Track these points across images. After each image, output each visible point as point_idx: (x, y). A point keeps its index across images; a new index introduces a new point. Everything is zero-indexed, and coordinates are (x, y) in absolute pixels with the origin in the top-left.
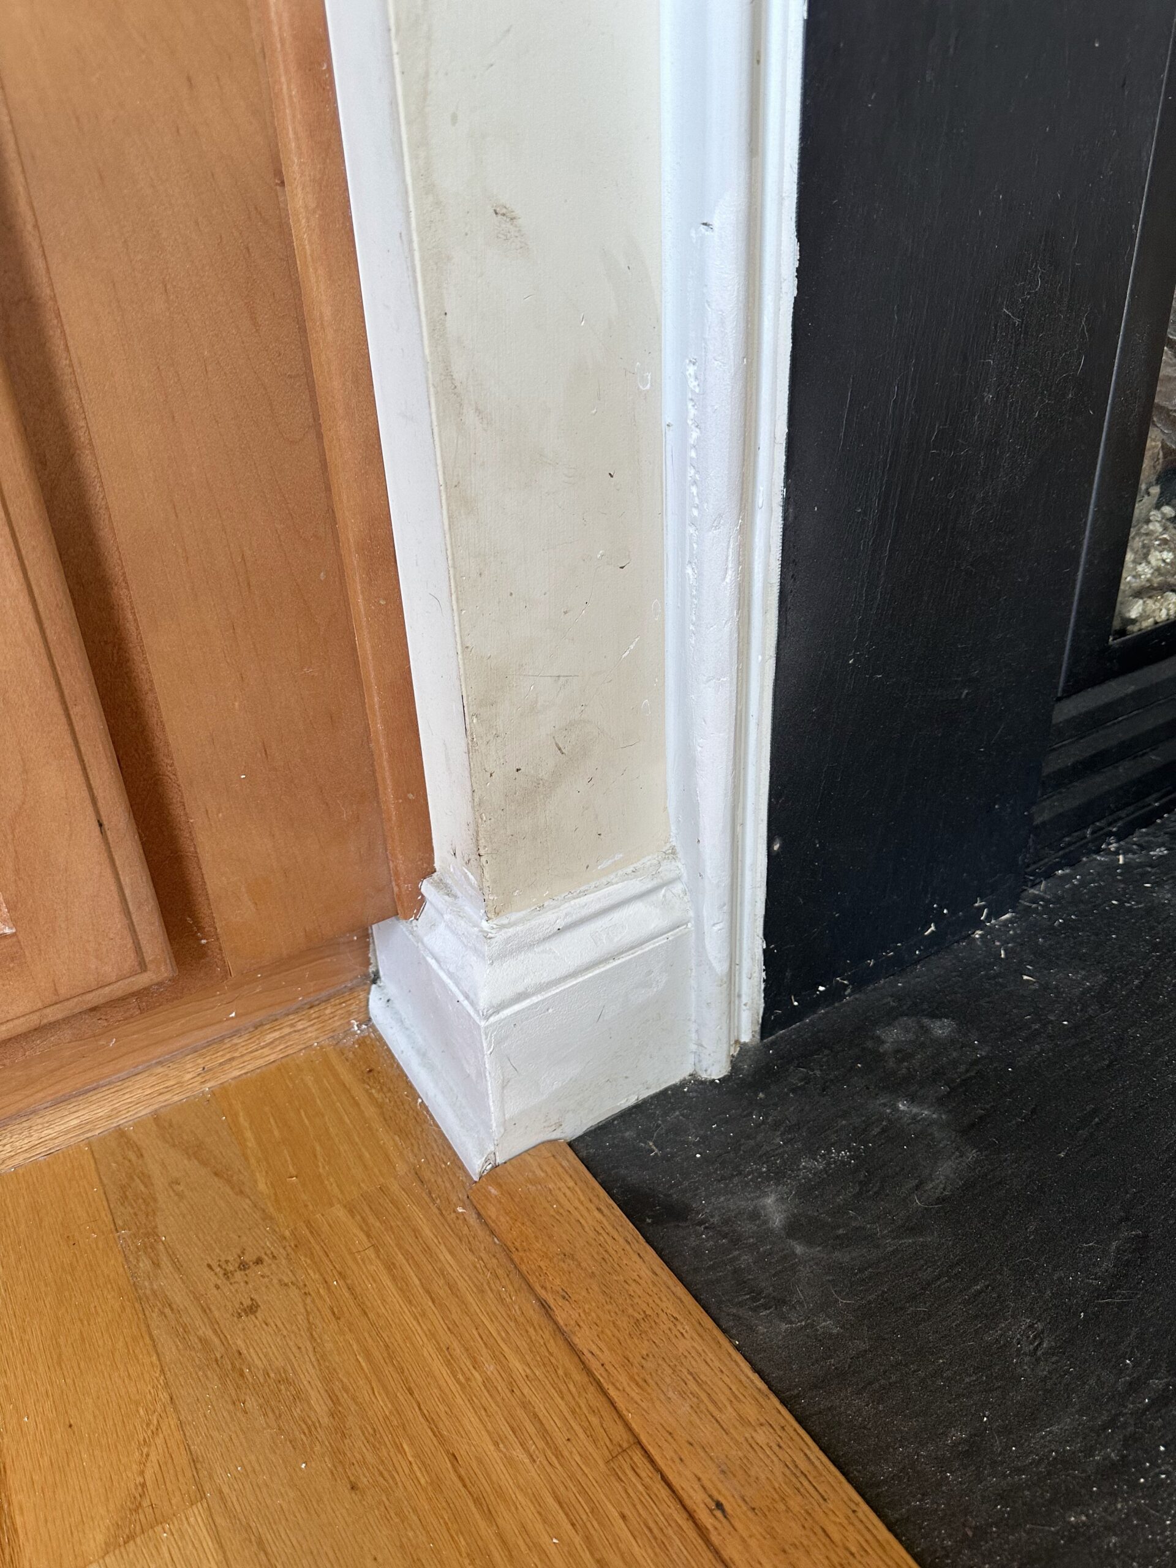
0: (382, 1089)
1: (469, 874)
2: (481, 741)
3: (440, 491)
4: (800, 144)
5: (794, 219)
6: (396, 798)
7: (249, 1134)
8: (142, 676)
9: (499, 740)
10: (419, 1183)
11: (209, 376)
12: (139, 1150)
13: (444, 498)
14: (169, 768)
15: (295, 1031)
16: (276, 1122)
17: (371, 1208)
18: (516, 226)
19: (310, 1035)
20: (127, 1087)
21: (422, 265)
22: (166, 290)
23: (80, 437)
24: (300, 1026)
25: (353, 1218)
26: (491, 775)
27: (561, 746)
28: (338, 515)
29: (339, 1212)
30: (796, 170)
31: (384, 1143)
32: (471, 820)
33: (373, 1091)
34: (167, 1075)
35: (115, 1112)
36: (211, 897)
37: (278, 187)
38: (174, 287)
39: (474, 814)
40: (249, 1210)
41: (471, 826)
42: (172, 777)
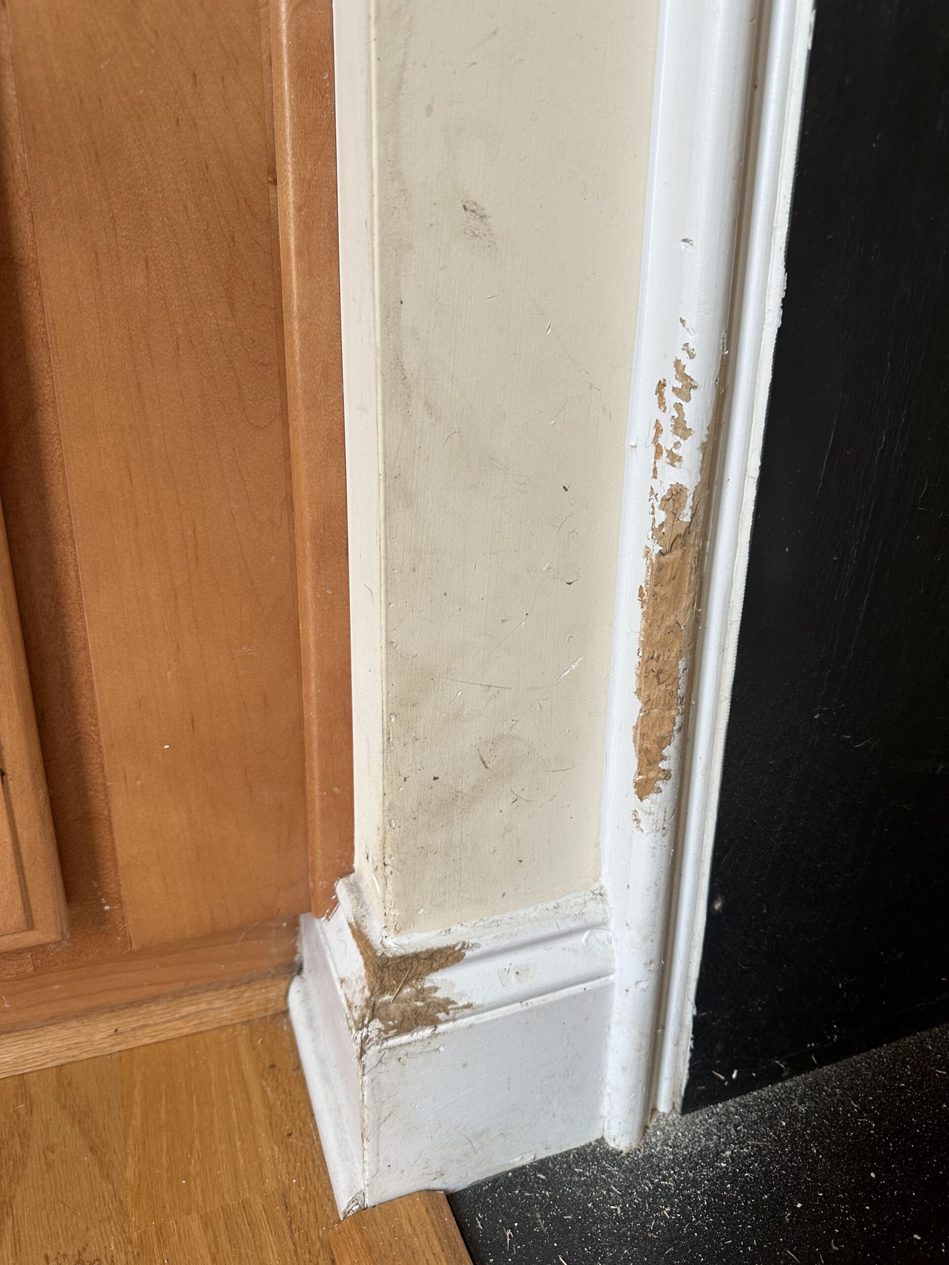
0: (277, 1088)
1: (376, 882)
2: (397, 742)
3: (379, 480)
4: (796, 173)
5: (783, 249)
6: (322, 790)
7: (137, 1111)
8: (76, 633)
9: (417, 743)
10: (284, 1208)
11: (181, 353)
12: (31, 1104)
13: (382, 487)
14: (93, 728)
15: (212, 1009)
16: (167, 1103)
17: (227, 1227)
18: (486, 225)
19: (225, 1015)
20: (39, 1037)
21: (380, 250)
22: (147, 266)
23: (44, 395)
24: (217, 1004)
25: (206, 1233)
26: (405, 780)
27: (485, 759)
28: (296, 503)
29: (195, 1223)
30: (789, 201)
31: (262, 1152)
32: (380, 825)
33: (269, 1089)
34: (79, 1031)
35: (21, 1060)
36: (120, 864)
37: (270, 186)
38: (156, 265)
39: (384, 818)
40: (108, 1199)
41: (381, 831)
42: (95, 737)
